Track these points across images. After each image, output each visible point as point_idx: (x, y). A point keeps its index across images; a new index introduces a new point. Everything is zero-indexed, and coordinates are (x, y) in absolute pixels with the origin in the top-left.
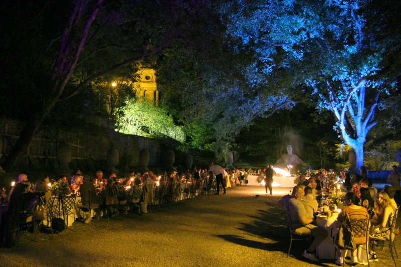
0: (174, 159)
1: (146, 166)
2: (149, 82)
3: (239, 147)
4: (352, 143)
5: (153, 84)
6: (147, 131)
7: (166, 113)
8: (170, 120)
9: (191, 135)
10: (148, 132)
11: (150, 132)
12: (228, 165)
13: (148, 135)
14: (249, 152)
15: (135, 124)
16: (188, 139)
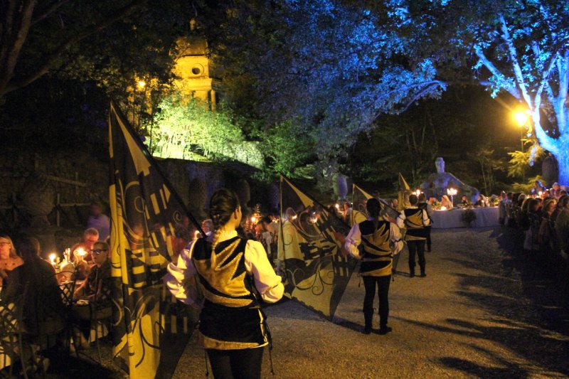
0: (249, 195)
1: (201, 209)
2: (198, 78)
3: (349, 169)
4: (552, 144)
5: (205, 80)
6: (201, 152)
7: (229, 120)
8: (237, 132)
9: (273, 154)
10: (202, 155)
11: (206, 153)
12: (339, 199)
13: (203, 158)
14: (366, 175)
15: (179, 143)
16: (268, 161)
